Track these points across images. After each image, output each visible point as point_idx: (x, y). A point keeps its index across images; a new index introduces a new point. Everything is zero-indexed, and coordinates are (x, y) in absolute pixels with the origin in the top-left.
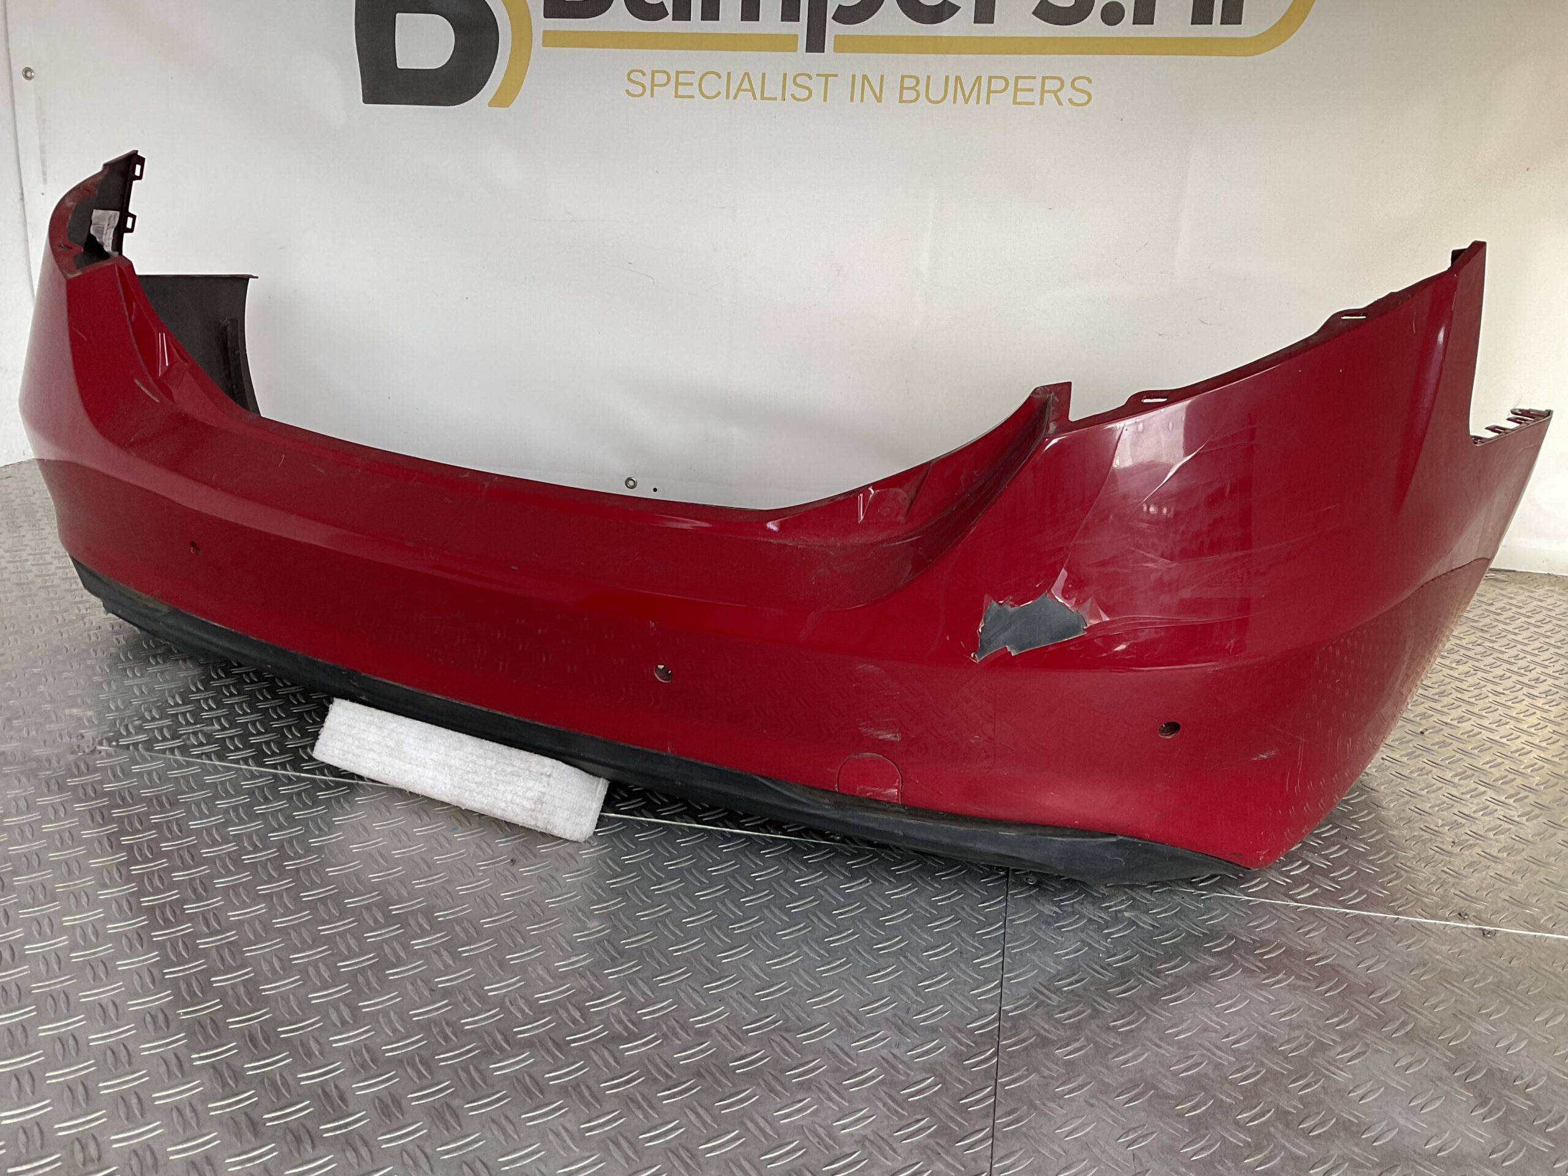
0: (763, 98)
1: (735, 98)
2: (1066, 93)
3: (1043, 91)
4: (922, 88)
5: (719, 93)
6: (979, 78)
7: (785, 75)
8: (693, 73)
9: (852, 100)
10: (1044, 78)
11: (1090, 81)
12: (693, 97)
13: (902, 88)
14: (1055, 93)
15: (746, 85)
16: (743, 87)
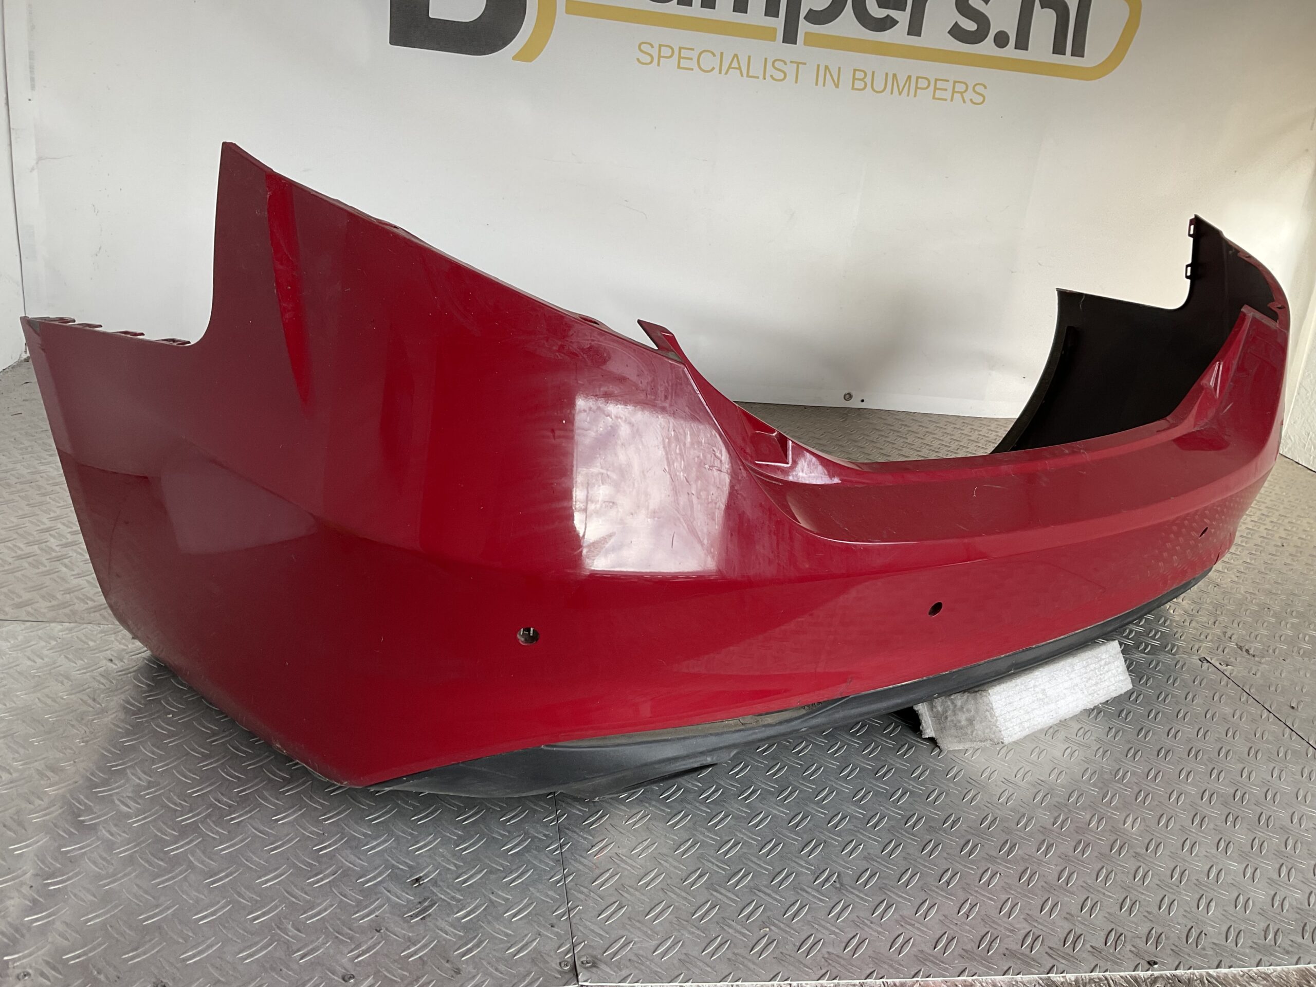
0: (748, 76)
1: (726, 73)
2: (969, 95)
3: (954, 92)
4: (868, 80)
5: (713, 68)
6: (909, 77)
7: (766, 59)
8: (693, 49)
9: (817, 84)
10: (955, 82)
11: (985, 87)
12: (692, 69)
13: (854, 79)
14: (961, 93)
15: (735, 64)
16: (733, 66)
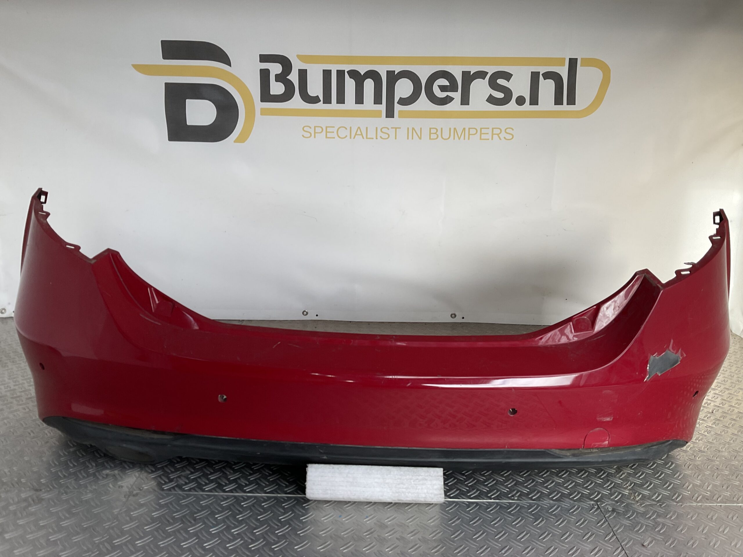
0: (367, 138)
1: (354, 138)
2: (503, 135)
3: (493, 134)
4: (439, 133)
5: (346, 136)
6: (464, 129)
7: (377, 128)
8: (334, 127)
9: (408, 139)
10: (493, 129)
11: (513, 130)
12: (334, 138)
13: (430, 133)
14: (498, 135)
15: (359, 132)
16: (357, 133)
